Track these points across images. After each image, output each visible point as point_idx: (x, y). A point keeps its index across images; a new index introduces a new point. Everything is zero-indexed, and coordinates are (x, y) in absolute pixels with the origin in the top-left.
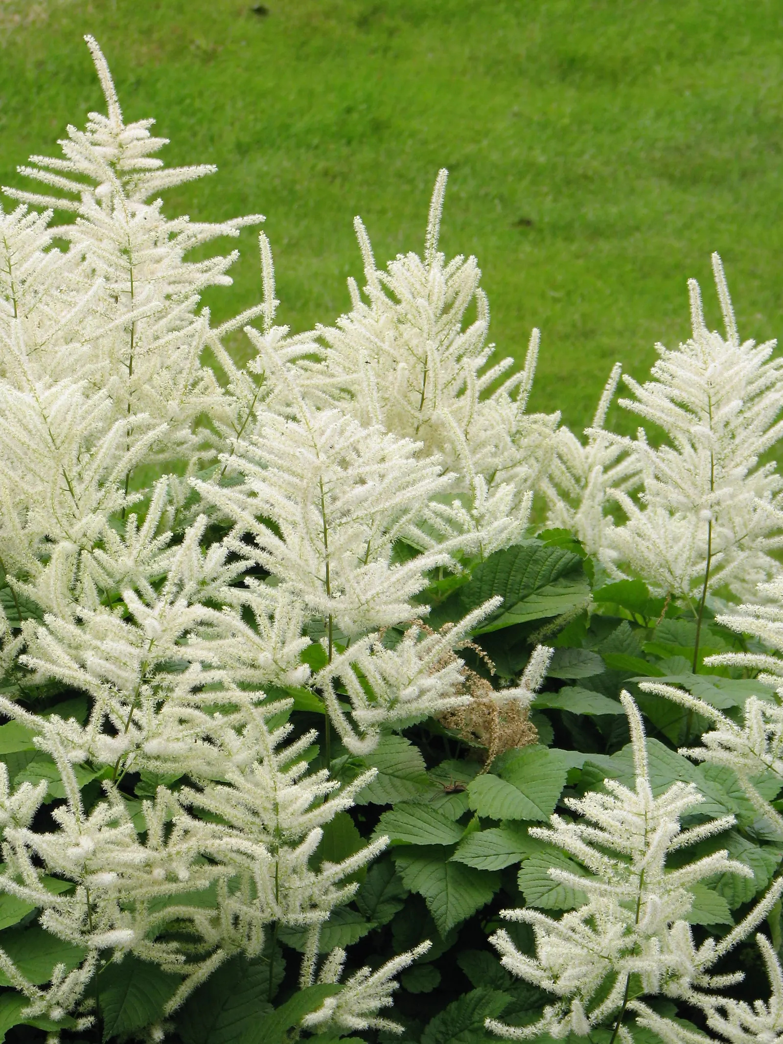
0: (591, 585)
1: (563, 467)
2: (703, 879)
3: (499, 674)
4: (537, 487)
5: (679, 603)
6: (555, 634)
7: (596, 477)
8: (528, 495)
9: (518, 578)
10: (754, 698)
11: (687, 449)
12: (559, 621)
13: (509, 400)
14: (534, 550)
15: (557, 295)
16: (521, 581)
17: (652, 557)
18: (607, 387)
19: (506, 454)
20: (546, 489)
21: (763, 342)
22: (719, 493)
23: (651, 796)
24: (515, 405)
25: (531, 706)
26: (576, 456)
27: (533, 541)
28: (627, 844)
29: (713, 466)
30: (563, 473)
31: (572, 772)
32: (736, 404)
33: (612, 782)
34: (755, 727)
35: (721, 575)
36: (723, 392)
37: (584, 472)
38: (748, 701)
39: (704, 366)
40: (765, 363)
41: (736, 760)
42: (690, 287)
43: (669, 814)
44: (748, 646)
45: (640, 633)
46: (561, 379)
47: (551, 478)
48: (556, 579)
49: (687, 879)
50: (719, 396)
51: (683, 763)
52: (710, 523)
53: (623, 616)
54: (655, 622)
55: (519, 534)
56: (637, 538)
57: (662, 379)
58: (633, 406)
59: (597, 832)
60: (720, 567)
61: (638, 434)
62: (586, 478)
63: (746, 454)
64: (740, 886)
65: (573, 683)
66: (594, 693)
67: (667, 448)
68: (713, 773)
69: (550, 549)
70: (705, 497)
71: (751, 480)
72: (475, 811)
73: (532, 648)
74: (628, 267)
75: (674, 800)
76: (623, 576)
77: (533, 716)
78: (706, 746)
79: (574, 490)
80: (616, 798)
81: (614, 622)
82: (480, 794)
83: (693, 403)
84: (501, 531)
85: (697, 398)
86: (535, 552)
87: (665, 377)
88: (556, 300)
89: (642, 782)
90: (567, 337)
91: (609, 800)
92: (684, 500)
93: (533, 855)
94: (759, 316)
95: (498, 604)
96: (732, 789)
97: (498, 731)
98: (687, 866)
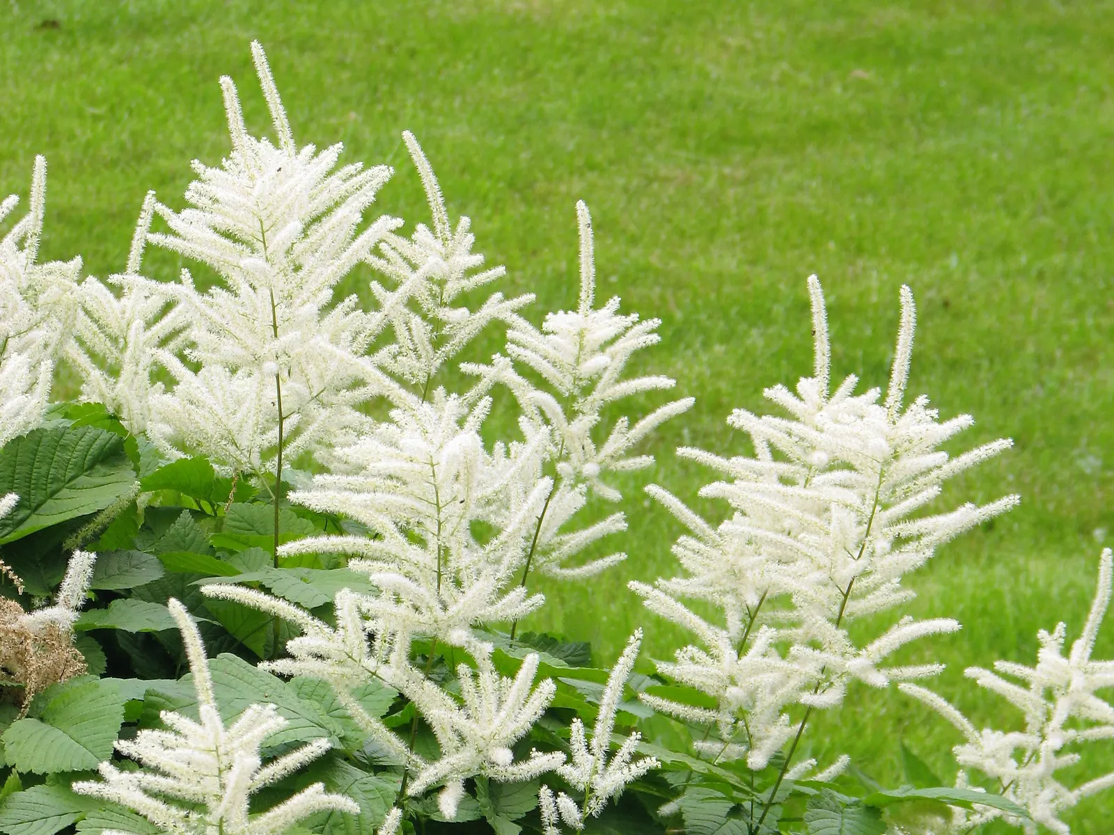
0: (137, 469)
1: (95, 327)
2: (297, 821)
3: (30, 592)
4: (61, 353)
5: (253, 482)
6: (97, 536)
7: (137, 336)
8: (47, 366)
9: (44, 470)
10: (346, 590)
11: (244, 289)
12: (101, 519)
13: (15, 248)
14: (60, 433)
15: (101, 110)
16: (48, 474)
17: (210, 428)
18: (140, 222)
19: (16, 315)
20: (75, 356)
21: (326, 148)
22: (285, 339)
23: (220, 725)
24: (22, 255)
25: (75, 628)
26: (109, 310)
27: (58, 422)
28: (198, 789)
29: (274, 307)
30: (94, 333)
31: (130, 705)
32: (295, 226)
33: (170, 715)
34: (350, 627)
35: (300, 441)
36: (278, 213)
37: (122, 331)
38: (338, 595)
39: (251, 184)
40: (330, 173)
41: (331, 670)
42: (224, 87)
43: (243, 746)
44: (345, 527)
45: (206, 524)
46: (113, 216)
47: (81, 342)
48: (91, 467)
49: (280, 823)
50: (273, 219)
51: (268, 680)
52: (278, 377)
53: (184, 505)
54: (225, 509)
55: (39, 415)
56: (189, 406)
57: (200, 205)
58: (167, 241)
59: (159, 779)
60: (297, 432)
61: (182, 277)
62: (125, 338)
63: (313, 288)
64: (353, 827)
65: (127, 594)
66: (153, 604)
67: (219, 290)
68: (307, 689)
69: (81, 430)
70: (267, 346)
71: (328, 320)
72: (14, 766)
73: (69, 555)
74: (185, 69)
75: (250, 728)
76: (181, 455)
77: (79, 640)
78: (293, 657)
79: (112, 355)
80: (177, 733)
81: (172, 514)
82: (19, 743)
83: (241, 231)
84: (18, 414)
85: (246, 226)
86: (63, 435)
87: (204, 201)
88: (96, 118)
89: (208, 710)
90: (114, 163)
91: (169, 737)
92: (241, 352)
93: (90, 814)
94: (353, 115)
95: (13, 503)
96: (332, 708)
97: (34, 663)
98: (276, 809)
